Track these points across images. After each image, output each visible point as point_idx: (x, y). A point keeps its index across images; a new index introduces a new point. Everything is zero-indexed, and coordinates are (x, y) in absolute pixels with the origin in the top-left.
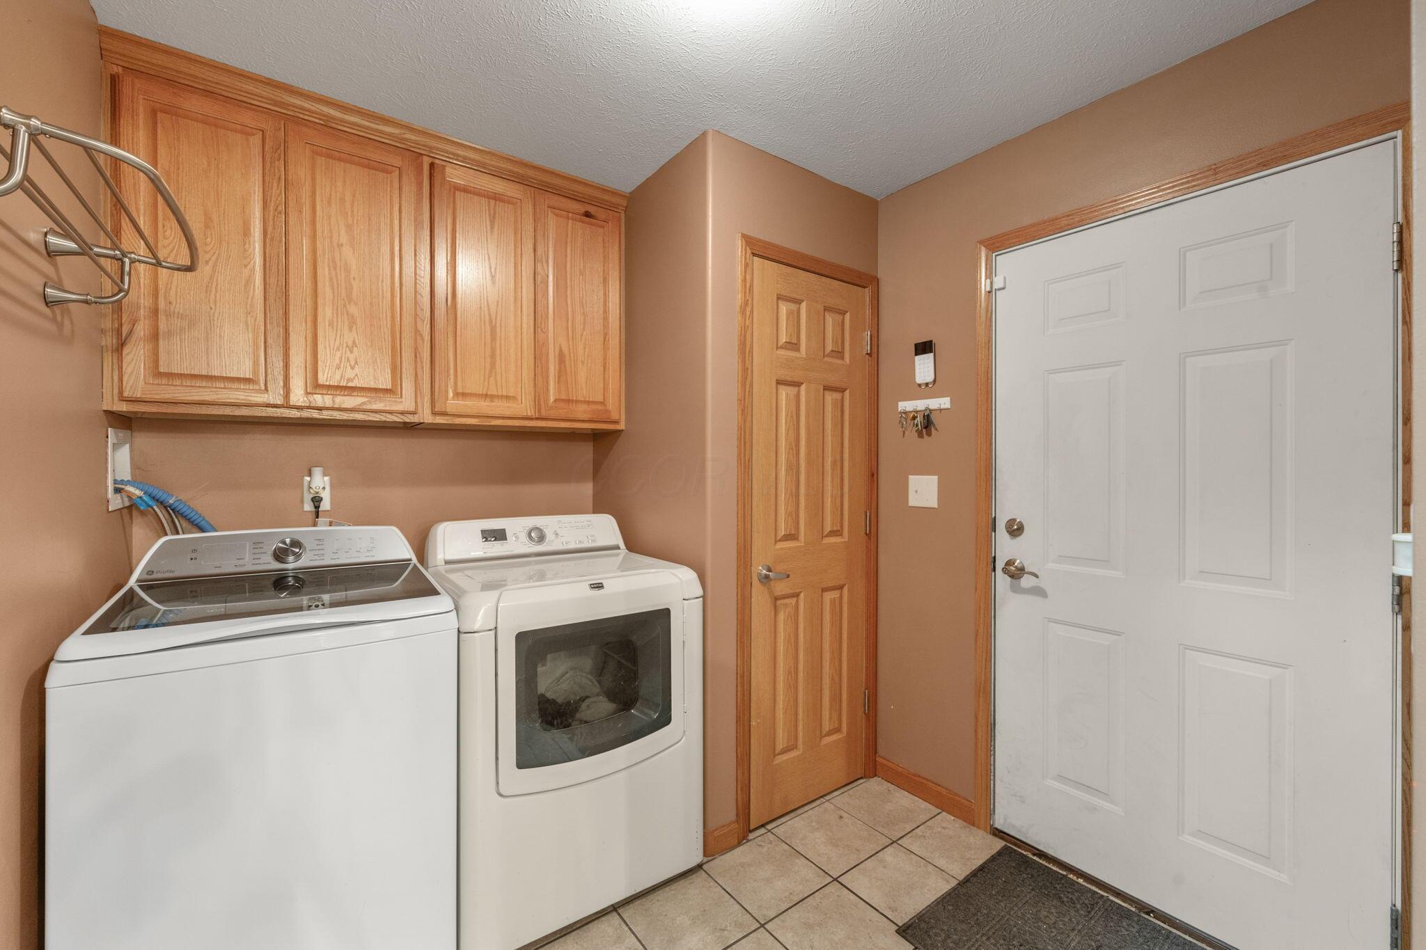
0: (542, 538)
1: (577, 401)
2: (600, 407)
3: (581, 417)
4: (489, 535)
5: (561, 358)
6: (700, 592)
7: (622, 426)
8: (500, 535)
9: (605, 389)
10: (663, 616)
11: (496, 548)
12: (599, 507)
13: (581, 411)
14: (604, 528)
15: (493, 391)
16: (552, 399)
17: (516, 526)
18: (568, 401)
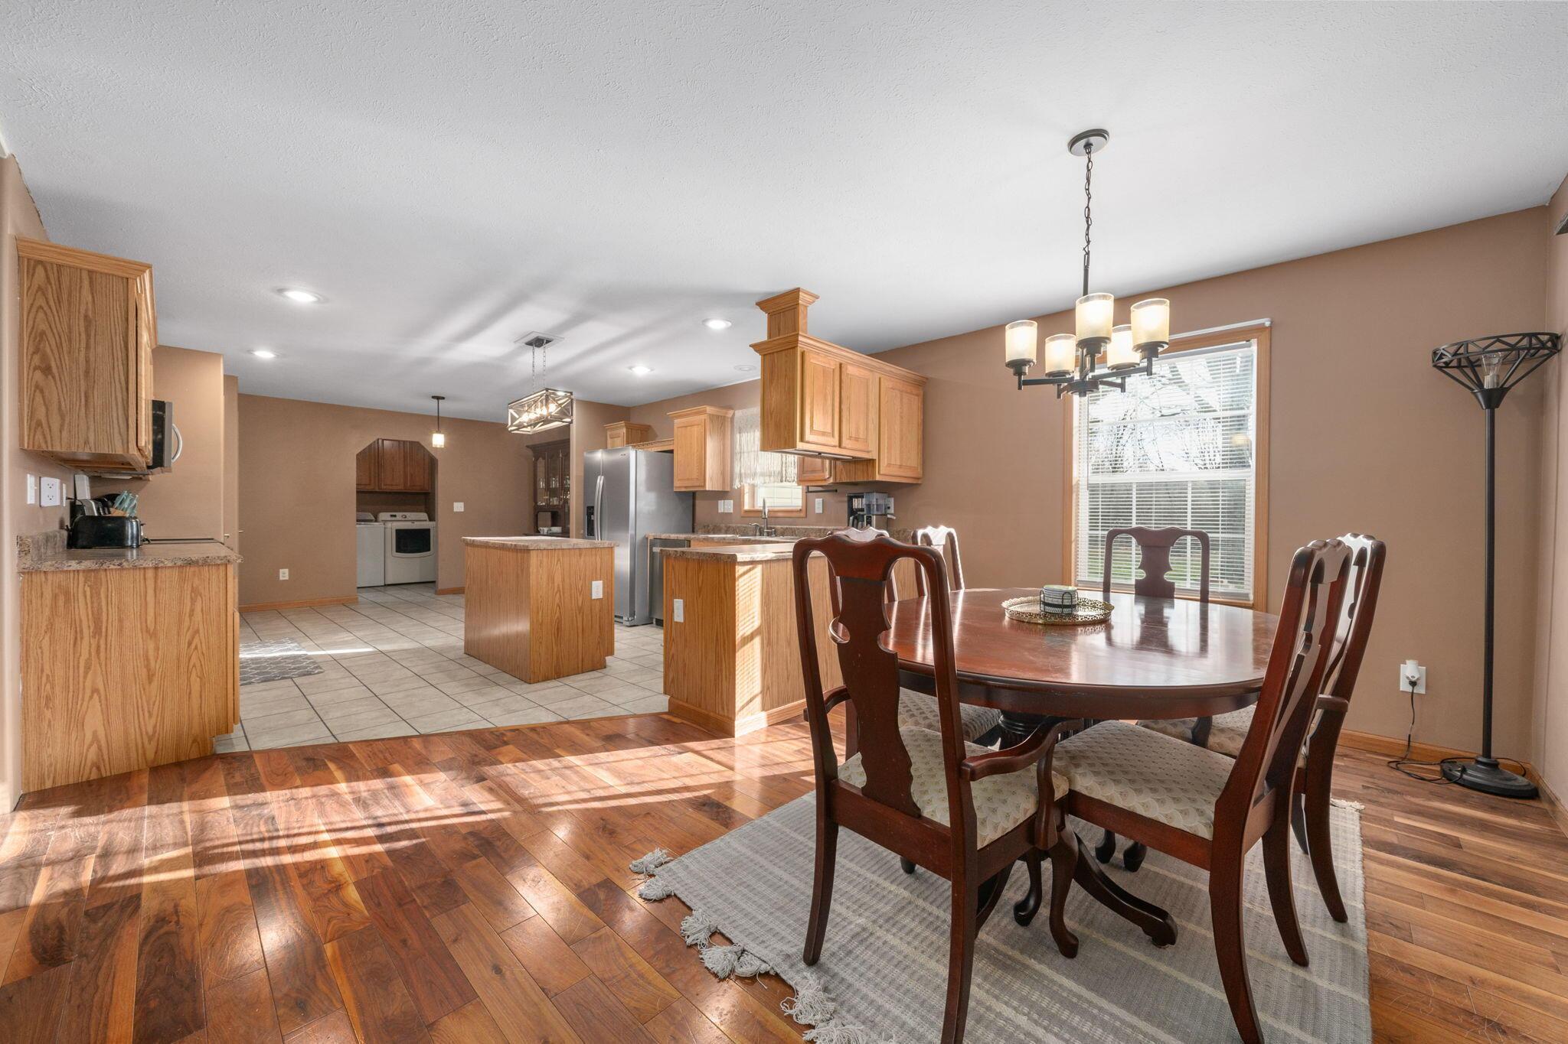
0: (405, 517)
1: (416, 486)
2: (422, 487)
5: (412, 475)
7: (430, 491)
8: (395, 516)
10: (429, 530)
11: (393, 519)
12: (424, 512)
13: (418, 488)
14: (424, 516)
15: (393, 484)
16: (409, 485)
17: (399, 515)
18: (413, 486)
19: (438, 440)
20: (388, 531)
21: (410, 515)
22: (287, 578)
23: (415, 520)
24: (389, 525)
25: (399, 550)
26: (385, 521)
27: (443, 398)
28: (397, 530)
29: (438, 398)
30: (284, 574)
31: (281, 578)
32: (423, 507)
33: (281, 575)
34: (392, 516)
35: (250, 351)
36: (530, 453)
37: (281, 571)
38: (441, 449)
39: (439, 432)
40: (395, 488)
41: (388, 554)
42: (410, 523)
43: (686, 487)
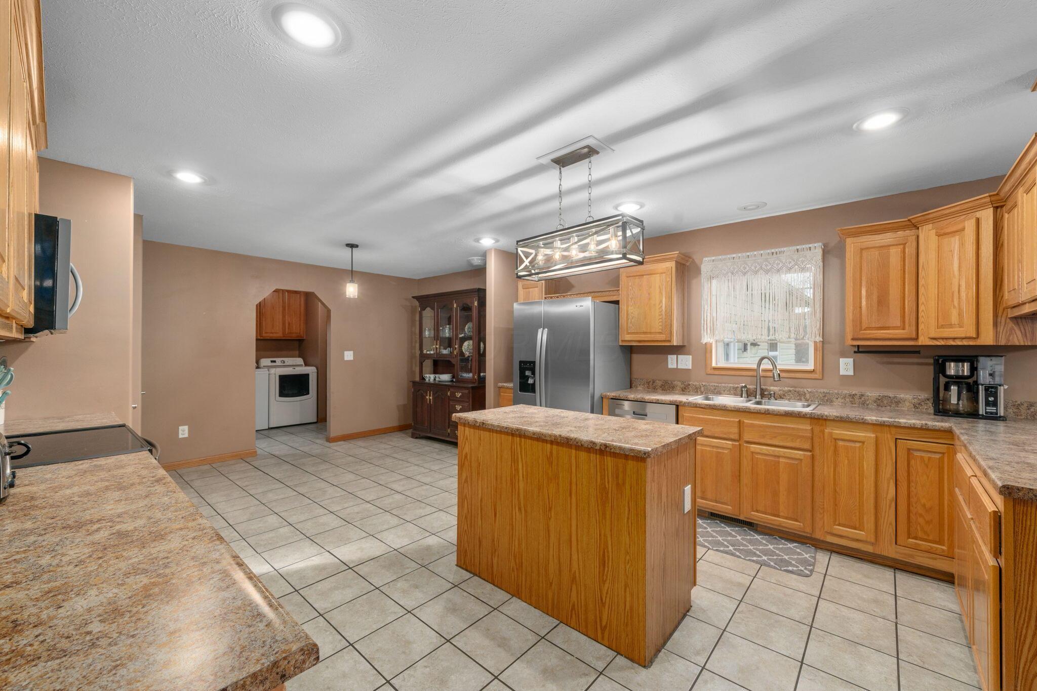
0: (284, 362)
1: (293, 333)
2: (298, 334)
3: (294, 336)
4: (272, 362)
5: (289, 324)
6: (316, 371)
7: (305, 338)
8: (275, 362)
9: (300, 329)
10: (308, 375)
11: (274, 364)
12: (299, 357)
13: (294, 335)
14: (300, 361)
15: (273, 332)
16: (287, 332)
17: (279, 361)
18: (291, 333)
19: (352, 290)
20: (272, 377)
21: (289, 361)
22: (186, 435)
23: (294, 365)
24: (273, 371)
25: (282, 394)
26: (269, 367)
27: (357, 246)
28: (280, 376)
29: (352, 246)
30: (184, 432)
31: (181, 436)
32: (297, 353)
33: (180, 432)
34: (272, 361)
35: (170, 173)
36: (417, 303)
37: (181, 428)
38: (354, 299)
39: (352, 281)
40: (275, 336)
41: (272, 398)
42: (291, 369)
43: (639, 341)
